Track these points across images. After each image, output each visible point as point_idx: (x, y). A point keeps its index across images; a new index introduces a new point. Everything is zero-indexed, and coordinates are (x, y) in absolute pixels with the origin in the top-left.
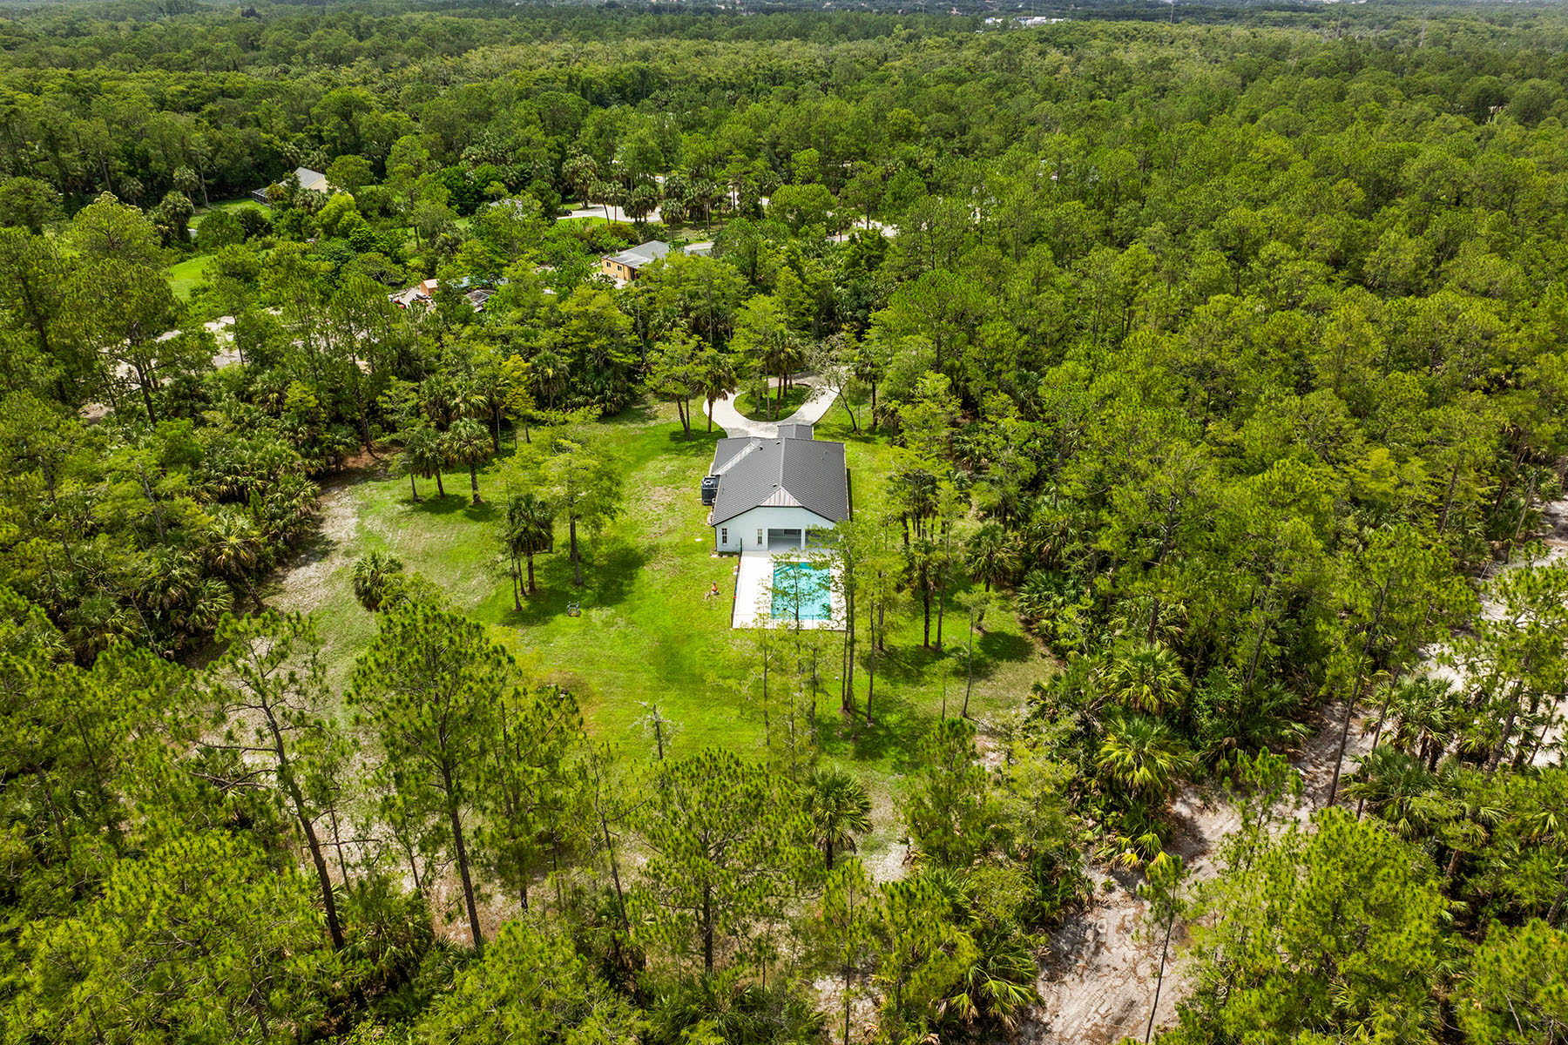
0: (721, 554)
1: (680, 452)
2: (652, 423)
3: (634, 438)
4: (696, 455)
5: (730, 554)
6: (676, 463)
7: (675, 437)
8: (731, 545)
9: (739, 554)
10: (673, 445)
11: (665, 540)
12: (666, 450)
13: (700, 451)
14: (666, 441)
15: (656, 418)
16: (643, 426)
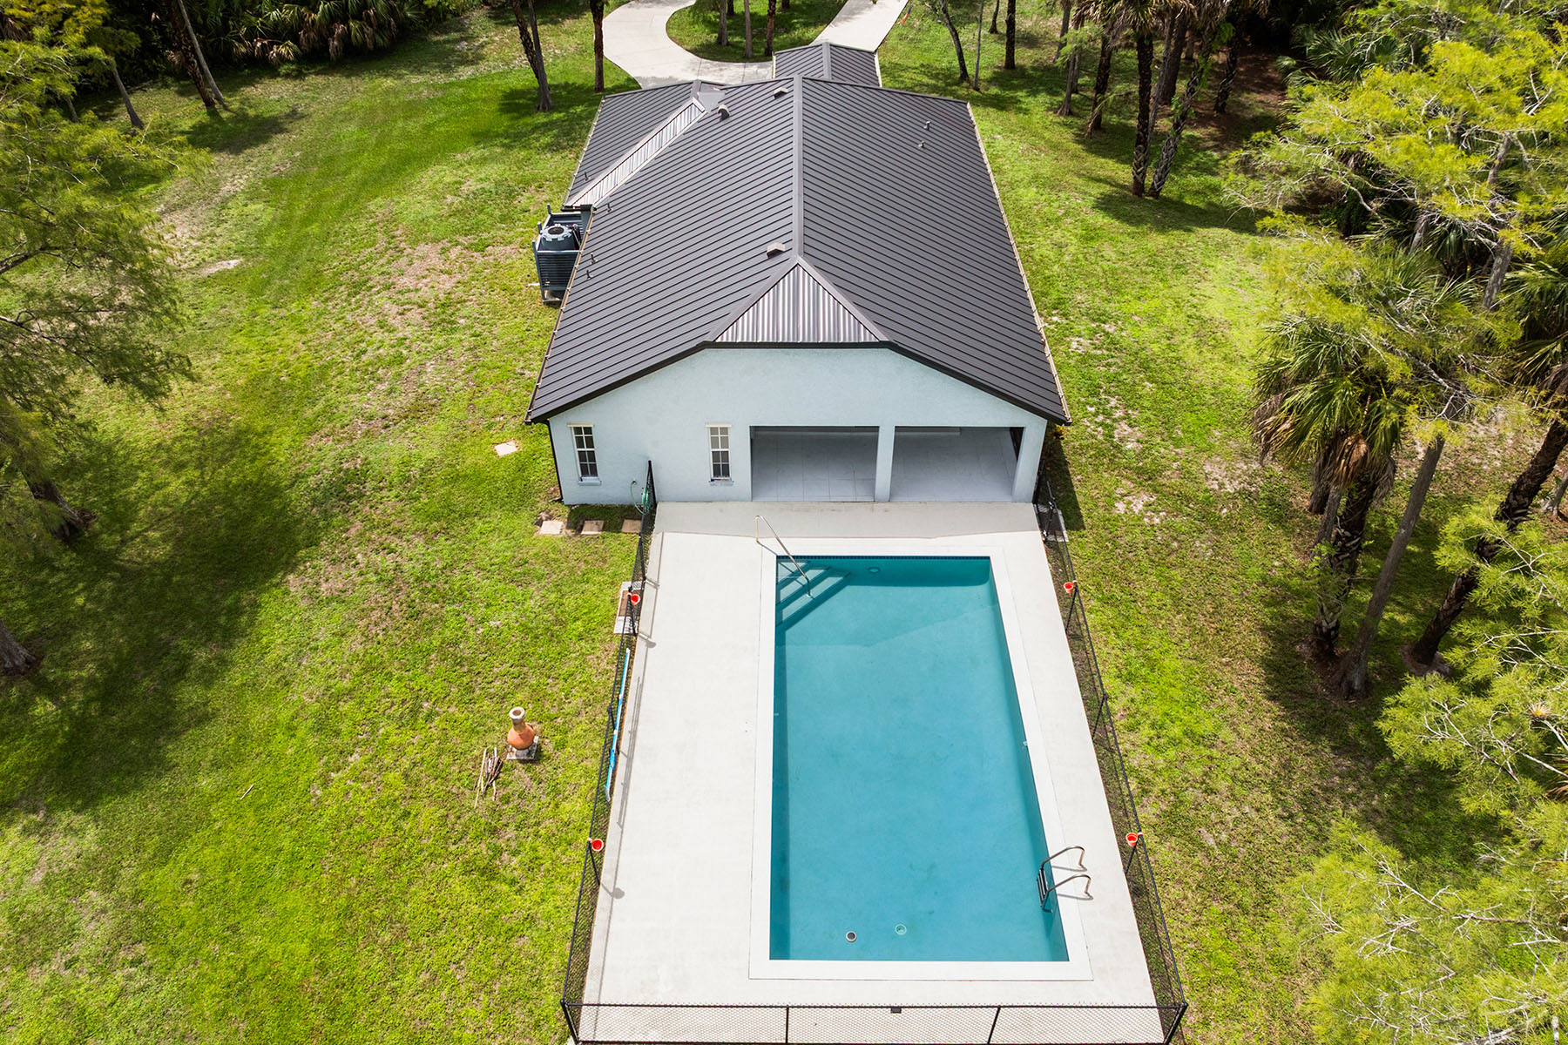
0: (579, 516)
1: (515, 139)
2: (466, 72)
3: (412, 109)
4: (554, 148)
5: (612, 516)
6: (494, 171)
7: (514, 103)
8: (614, 484)
9: (644, 515)
10: (505, 121)
11: (391, 452)
12: (482, 137)
13: (568, 136)
14: (488, 113)
15: (476, 59)
16: (441, 79)
